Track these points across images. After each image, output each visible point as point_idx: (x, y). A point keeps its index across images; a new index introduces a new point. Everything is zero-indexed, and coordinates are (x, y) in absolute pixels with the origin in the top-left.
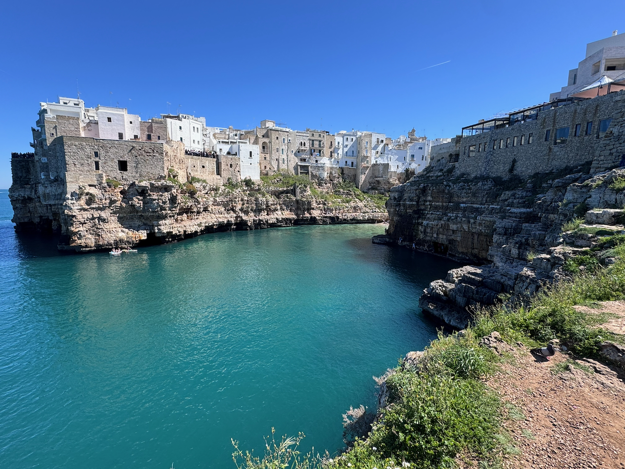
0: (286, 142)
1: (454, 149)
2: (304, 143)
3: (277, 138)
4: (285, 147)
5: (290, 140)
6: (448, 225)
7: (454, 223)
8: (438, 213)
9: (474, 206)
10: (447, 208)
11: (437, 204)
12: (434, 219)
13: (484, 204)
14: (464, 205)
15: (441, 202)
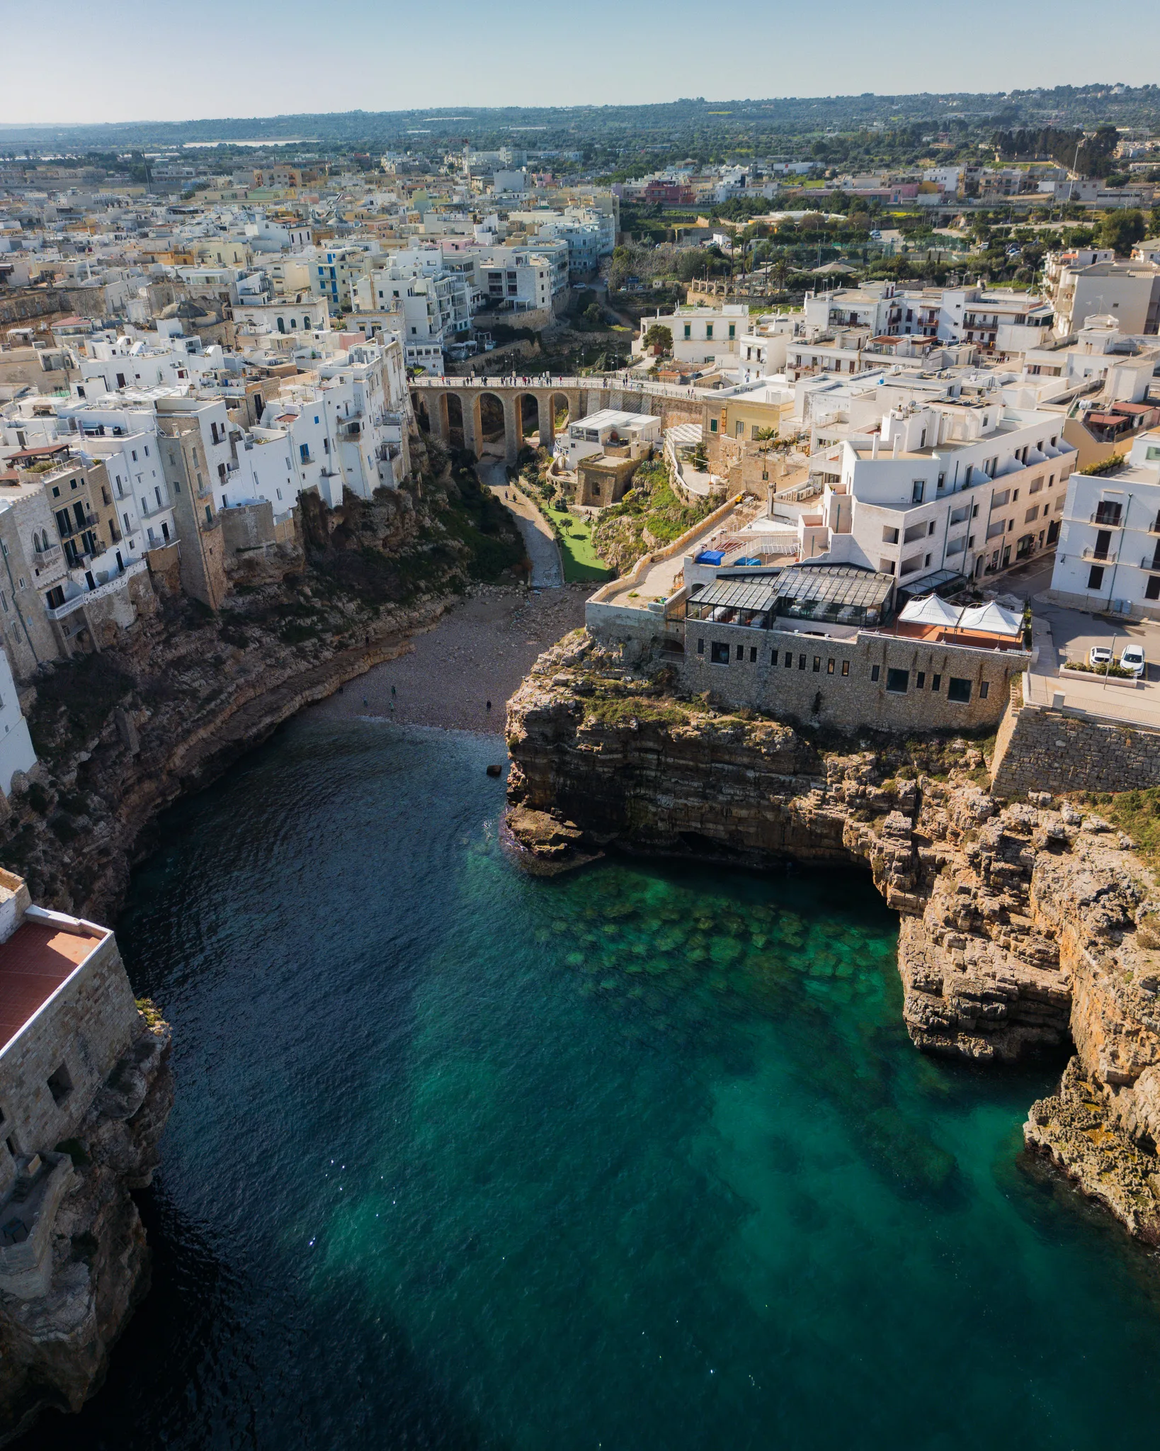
1: (665, 630)
2: (44, 534)
6: (729, 811)
7: (742, 808)
8: (696, 784)
9: (773, 775)
10: (708, 773)
11: (682, 762)
12: (687, 795)
13: (795, 773)
14: (751, 774)
15: (691, 760)
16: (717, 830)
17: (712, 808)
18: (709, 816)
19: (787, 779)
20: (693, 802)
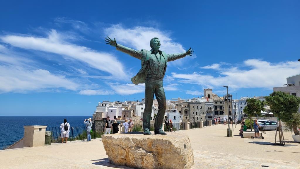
0: (199, 108)
2: (211, 108)
3: (193, 107)
4: (198, 111)
5: (201, 107)
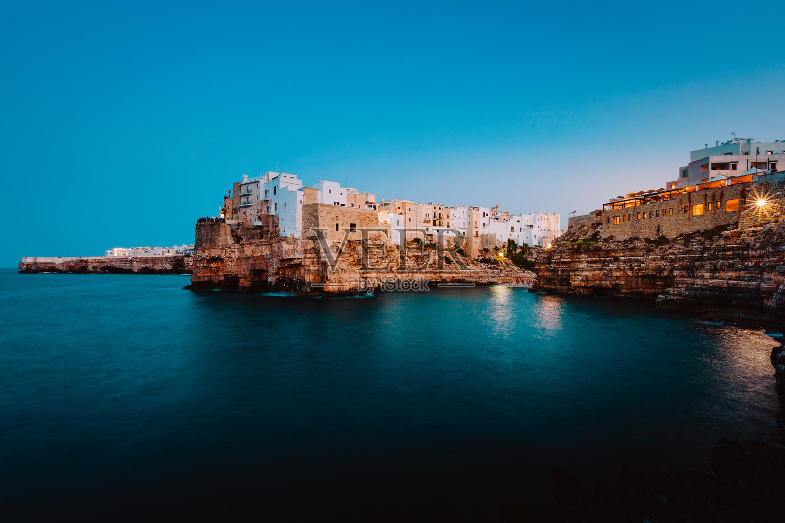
1: (595, 219)
6: (611, 273)
7: (617, 271)
8: (598, 266)
9: (633, 258)
10: (604, 261)
11: (594, 259)
12: (595, 270)
13: (643, 256)
14: (623, 258)
15: (598, 258)
16: (606, 283)
17: (604, 274)
18: (604, 278)
19: (640, 258)
20: (598, 272)
